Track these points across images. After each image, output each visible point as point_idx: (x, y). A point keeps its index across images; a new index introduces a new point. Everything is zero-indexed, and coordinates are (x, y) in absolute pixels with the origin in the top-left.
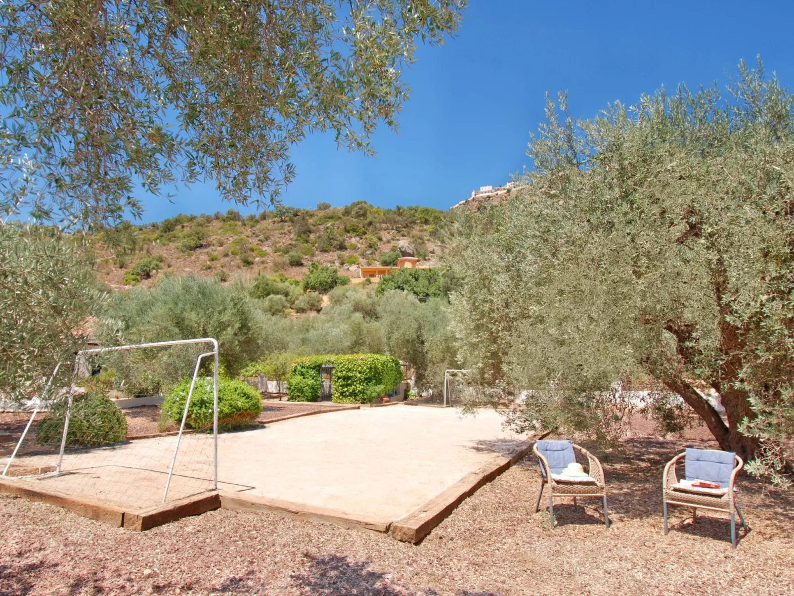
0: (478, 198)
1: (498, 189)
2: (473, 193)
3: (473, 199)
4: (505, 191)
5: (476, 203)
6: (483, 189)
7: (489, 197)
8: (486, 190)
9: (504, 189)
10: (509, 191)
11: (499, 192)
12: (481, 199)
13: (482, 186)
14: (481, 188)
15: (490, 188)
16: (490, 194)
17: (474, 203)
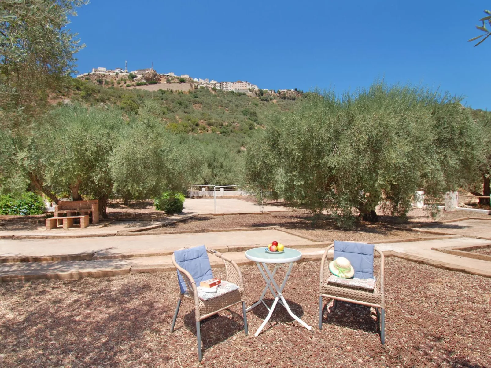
0: (97, 74)
1: (110, 72)
2: (94, 70)
3: (94, 74)
4: (115, 74)
5: (96, 77)
6: (100, 69)
7: (104, 75)
8: (102, 70)
9: (114, 73)
10: (117, 74)
11: (111, 74)
12: (99, 75)
13: (100, 67)
14: (99, 68)
15: (105, 69)
16: (105, 73)
17: (94, 76)
